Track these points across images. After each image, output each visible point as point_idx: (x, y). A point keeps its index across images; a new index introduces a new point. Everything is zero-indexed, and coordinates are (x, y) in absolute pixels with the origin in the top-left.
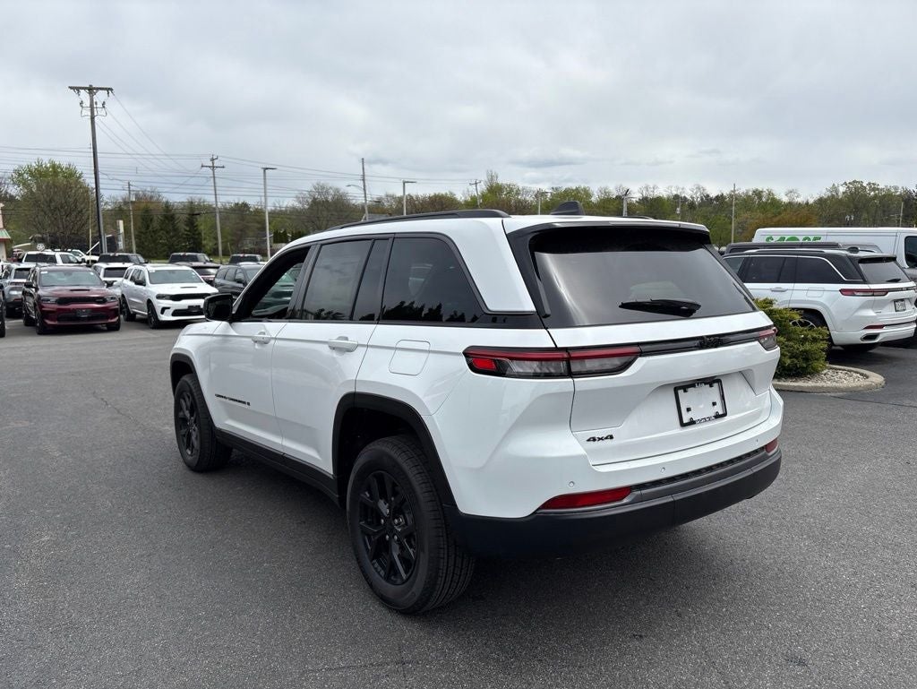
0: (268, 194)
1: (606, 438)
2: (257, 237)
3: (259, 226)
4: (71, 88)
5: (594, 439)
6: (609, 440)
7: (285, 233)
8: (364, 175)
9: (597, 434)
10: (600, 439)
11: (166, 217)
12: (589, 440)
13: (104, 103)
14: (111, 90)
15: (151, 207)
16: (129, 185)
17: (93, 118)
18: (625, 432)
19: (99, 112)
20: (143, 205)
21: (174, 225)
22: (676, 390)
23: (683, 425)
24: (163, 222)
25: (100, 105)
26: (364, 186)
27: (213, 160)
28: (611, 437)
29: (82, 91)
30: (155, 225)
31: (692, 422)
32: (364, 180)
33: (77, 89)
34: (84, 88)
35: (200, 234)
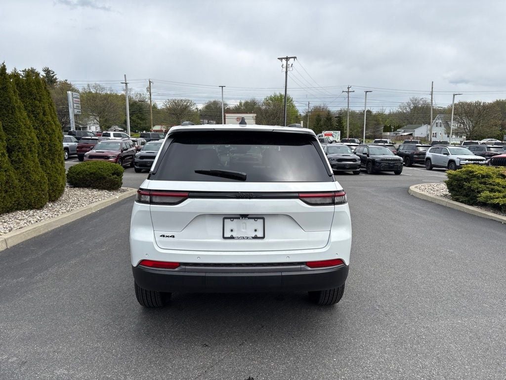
0: (367, 105)
1: (171, 237)
2: (374, 129)
3: (375, 122)
4: (278, 59)
5: (164, 236)
6: (172, 238)
7: (390, 126)
8: (432, 92)
9: (166, 234)
10: (167, 236)
11: (327, 119)
12: (161, 236)
13: (292, 65)
14: (296, 57)
15: (321, 114)
16: (309, 103)
17: (286, 72)
18: (183, 235)
19: (290, 69)
20: (317, 113)
21: (331, 123)
22: (224, 219)
23: (224, 238)
24: (326, 121)
25: (290, 66)
26: (432, 98)
27: (349, 88)
28: (174, 237)
29: (283, 60)
30: (322, 123)
31: (232, 238)
32: (432, 95)
33: (281, 59)
34: (284, 58)
35: (343, 127)
